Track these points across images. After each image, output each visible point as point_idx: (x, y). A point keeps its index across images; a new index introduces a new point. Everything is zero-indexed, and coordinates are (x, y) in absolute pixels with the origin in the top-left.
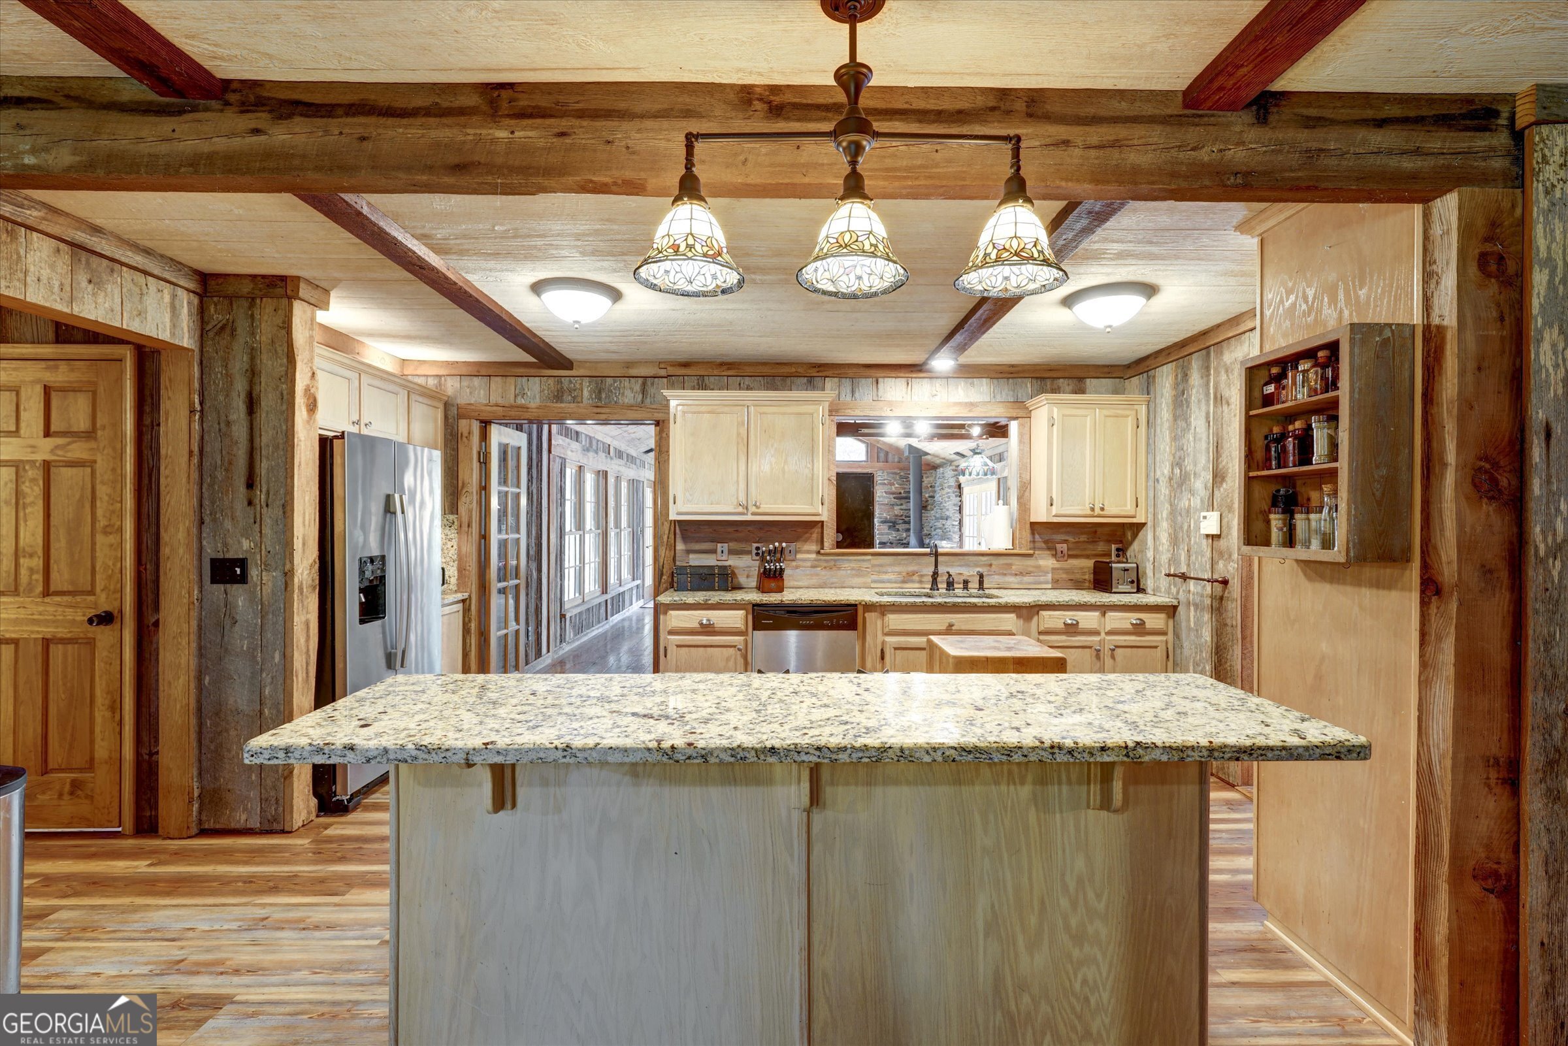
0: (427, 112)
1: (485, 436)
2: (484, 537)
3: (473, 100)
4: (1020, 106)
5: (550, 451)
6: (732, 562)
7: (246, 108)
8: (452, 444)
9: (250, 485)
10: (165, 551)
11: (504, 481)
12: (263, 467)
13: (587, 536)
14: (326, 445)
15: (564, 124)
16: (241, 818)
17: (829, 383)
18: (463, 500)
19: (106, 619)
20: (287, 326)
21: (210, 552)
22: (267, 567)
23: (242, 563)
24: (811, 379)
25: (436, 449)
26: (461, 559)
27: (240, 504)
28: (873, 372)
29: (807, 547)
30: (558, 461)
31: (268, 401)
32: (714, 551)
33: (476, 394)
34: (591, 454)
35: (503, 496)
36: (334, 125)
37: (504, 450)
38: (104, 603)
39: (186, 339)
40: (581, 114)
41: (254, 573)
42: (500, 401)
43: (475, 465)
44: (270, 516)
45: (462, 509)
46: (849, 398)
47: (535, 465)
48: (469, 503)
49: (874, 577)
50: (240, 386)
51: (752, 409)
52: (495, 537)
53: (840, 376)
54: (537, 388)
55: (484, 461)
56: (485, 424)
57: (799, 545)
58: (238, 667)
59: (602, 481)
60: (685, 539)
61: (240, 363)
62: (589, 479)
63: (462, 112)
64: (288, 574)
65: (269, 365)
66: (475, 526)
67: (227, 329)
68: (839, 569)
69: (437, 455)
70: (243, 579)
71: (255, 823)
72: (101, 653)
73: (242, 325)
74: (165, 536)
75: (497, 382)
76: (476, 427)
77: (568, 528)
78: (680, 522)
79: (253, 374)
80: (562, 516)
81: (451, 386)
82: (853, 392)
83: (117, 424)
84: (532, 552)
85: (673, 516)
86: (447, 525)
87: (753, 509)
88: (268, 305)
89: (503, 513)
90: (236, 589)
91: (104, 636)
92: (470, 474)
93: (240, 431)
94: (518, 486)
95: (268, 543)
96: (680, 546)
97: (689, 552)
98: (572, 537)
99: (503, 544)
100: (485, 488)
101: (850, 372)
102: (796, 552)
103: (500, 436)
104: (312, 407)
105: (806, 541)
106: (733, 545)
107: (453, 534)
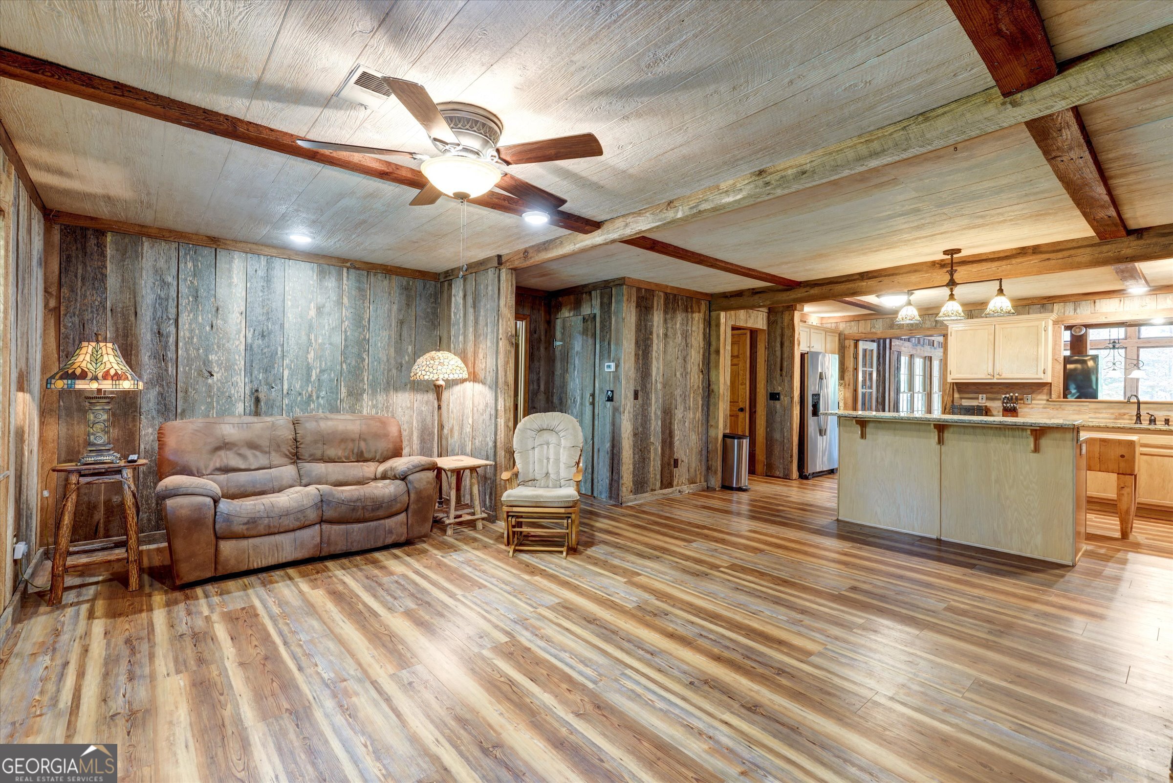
0: (846, 281)
1: (856, 346)
2: (856, 390)
3: (858, 277)
4: (1030, 251)
5: (890, 349)
6: (989, 404)
7: (804, 287)
8: (842, 351)
9: (781, 370)
10: (758, 390)
11: (864, 365)
12: (785, 364)
13: (916, 395)
14: (802, 356)
15: (880, 279)
16: (777, 473)
17: (1056, 307)
18: (846, 374)
19: (742, 410)
20: (792, 320)
21: (769, 391)
22: (786, 396)
23: (778, 394)
24: (1043, 305)
25: (835, 353)
26: (845, 399)
27: (778, 376)
28: (1090, 297)
29: (1039, 397)
30: (896, 353)
31: (786, 344)
32: (978, 398)
33: (852, 329)
34: (919, 347)
35: (864, 373)
36: (824, 287)
37: (865, 351)
38: (741, 405)
39: (765, 328)
40: (885, 276)
41: (782, 397)
42: (864, 331)
43: (852, 359)
44: (786, 379)
45: (846, 378)
46: (1072, 313)
47: (881, 357)
48: (849, 375)
49: (1091, 415)
50: (779, 340)
51: (997, 326)
52: (860, 390)
53: (1064, 302)
54: (881, 324)
55: (856, 358)
56: (856, 342)
57: (1034, 396)
58: (777, 426)
59: (928, 363)
60: (959, 392)
61: (779, 332)
62: (918, 363)
63: (854, 280)
64: (792, 398)
65: (787, 332)
66: (851, 385)
67: (775, 322)
68: (1063, 410)
69: (837, 356)
70: (779, 399)
71: (781, 475)
72: (740, 420)
73: (779, 320)
74: (758, 386)
75: (862, 323)
76: (852, 343)
77: (902, 389)
78: (956, 383)
79: (782, 335)
80: (898, 382)
81: (842, 327)
82: (1075, 310)
83: (745, 353)
84: (880, 400)
85: (949, 380)
86: (840, 385)
87: (997, 376)
88: (787, 313)
89: (864, 381)
90: (777, 402)
91: (741, 415)
92: (850, 364)
93: (778, 353)
94: (872, 367)
95: (786, 388)
96: (956, 395)
97: (961, 398)
98: (905, 395)
99: (864, 395)
100: (856, 369)
101: (1072, 299)
102: (1032, 400)
103: (862, 345)
104: (799, 345)
105: (1040, 393)
106: (989, 395)
107: (842, 388)
